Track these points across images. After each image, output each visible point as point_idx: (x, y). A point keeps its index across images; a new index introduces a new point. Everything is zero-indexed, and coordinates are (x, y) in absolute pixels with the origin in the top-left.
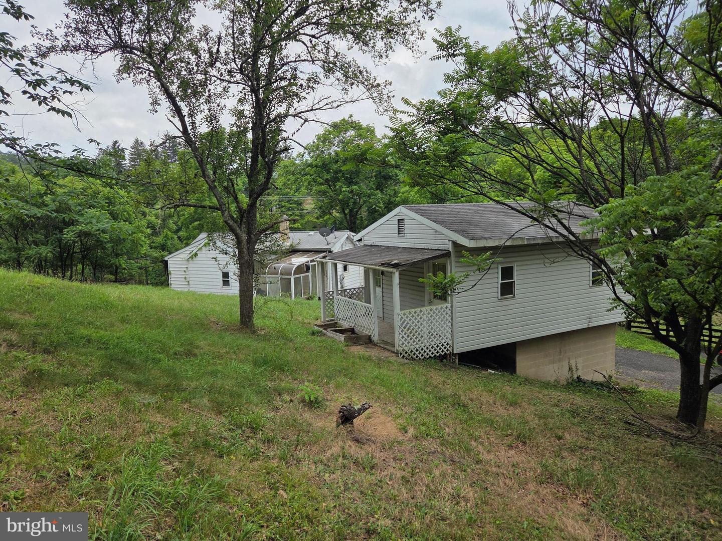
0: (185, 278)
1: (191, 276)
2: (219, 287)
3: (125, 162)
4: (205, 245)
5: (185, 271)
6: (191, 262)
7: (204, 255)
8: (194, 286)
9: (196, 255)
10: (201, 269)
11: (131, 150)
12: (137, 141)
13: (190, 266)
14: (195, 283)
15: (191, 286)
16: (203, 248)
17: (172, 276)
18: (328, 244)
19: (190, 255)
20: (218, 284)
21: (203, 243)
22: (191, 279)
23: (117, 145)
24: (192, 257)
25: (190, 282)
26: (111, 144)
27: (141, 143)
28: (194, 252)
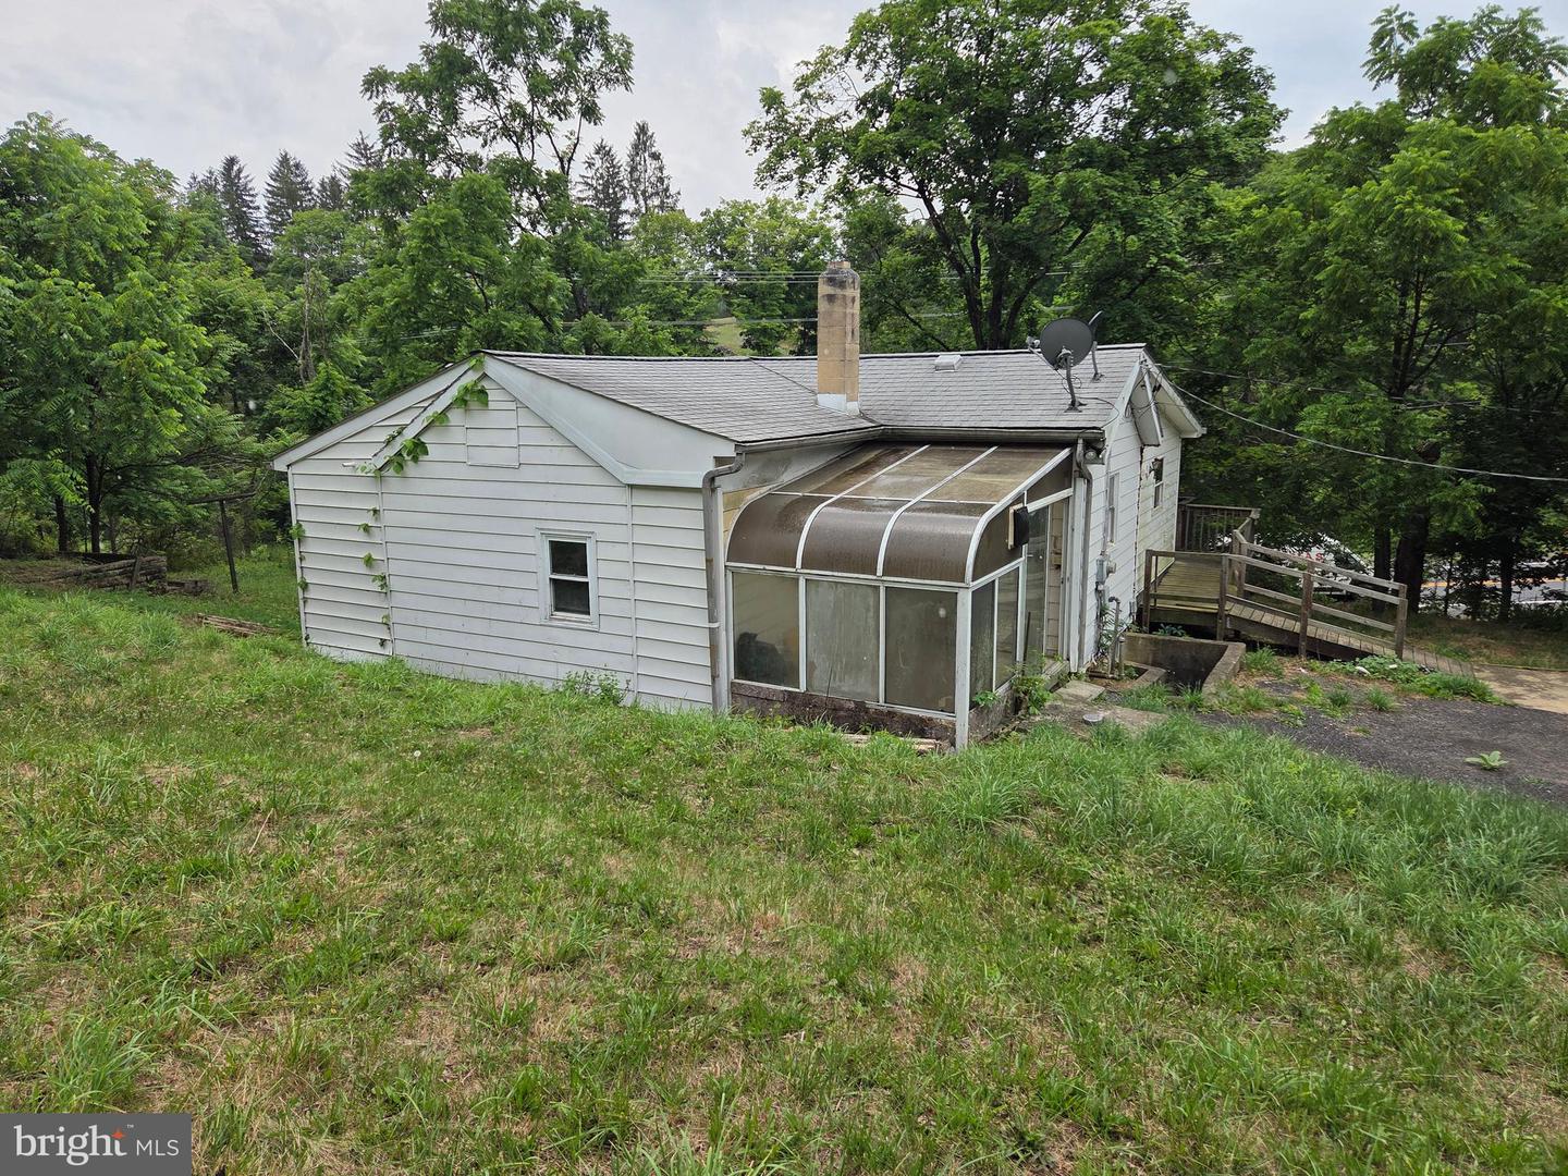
0: (369, 561)
1: (393, 551)
2: (534, 617)
3: (256, 214)
4: (461, 402)
5: (366, 528)
6: (393, 482)
7: (459, 454)
8: (410, 601)
9: (418, 448)
10: (444, 522)
11: (272, 183)
12: (285, 160)
13: (388, 502)
14: (418, 586)
15: (397, 600)
16: (455, 417)
17: (310, 547)
18: (1074, 405)
19: (391, 452)
20: (531, 599)
21: (454, 392)
22: (394, 568)
23: (235, 168)
24: (397, 462)
25: (394, 583)
26: (218, 167)
27: (297, 166)
28: (410, 434)
